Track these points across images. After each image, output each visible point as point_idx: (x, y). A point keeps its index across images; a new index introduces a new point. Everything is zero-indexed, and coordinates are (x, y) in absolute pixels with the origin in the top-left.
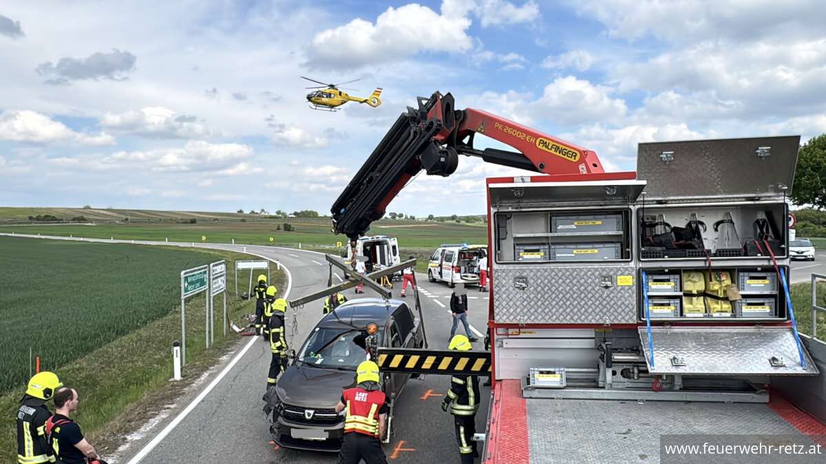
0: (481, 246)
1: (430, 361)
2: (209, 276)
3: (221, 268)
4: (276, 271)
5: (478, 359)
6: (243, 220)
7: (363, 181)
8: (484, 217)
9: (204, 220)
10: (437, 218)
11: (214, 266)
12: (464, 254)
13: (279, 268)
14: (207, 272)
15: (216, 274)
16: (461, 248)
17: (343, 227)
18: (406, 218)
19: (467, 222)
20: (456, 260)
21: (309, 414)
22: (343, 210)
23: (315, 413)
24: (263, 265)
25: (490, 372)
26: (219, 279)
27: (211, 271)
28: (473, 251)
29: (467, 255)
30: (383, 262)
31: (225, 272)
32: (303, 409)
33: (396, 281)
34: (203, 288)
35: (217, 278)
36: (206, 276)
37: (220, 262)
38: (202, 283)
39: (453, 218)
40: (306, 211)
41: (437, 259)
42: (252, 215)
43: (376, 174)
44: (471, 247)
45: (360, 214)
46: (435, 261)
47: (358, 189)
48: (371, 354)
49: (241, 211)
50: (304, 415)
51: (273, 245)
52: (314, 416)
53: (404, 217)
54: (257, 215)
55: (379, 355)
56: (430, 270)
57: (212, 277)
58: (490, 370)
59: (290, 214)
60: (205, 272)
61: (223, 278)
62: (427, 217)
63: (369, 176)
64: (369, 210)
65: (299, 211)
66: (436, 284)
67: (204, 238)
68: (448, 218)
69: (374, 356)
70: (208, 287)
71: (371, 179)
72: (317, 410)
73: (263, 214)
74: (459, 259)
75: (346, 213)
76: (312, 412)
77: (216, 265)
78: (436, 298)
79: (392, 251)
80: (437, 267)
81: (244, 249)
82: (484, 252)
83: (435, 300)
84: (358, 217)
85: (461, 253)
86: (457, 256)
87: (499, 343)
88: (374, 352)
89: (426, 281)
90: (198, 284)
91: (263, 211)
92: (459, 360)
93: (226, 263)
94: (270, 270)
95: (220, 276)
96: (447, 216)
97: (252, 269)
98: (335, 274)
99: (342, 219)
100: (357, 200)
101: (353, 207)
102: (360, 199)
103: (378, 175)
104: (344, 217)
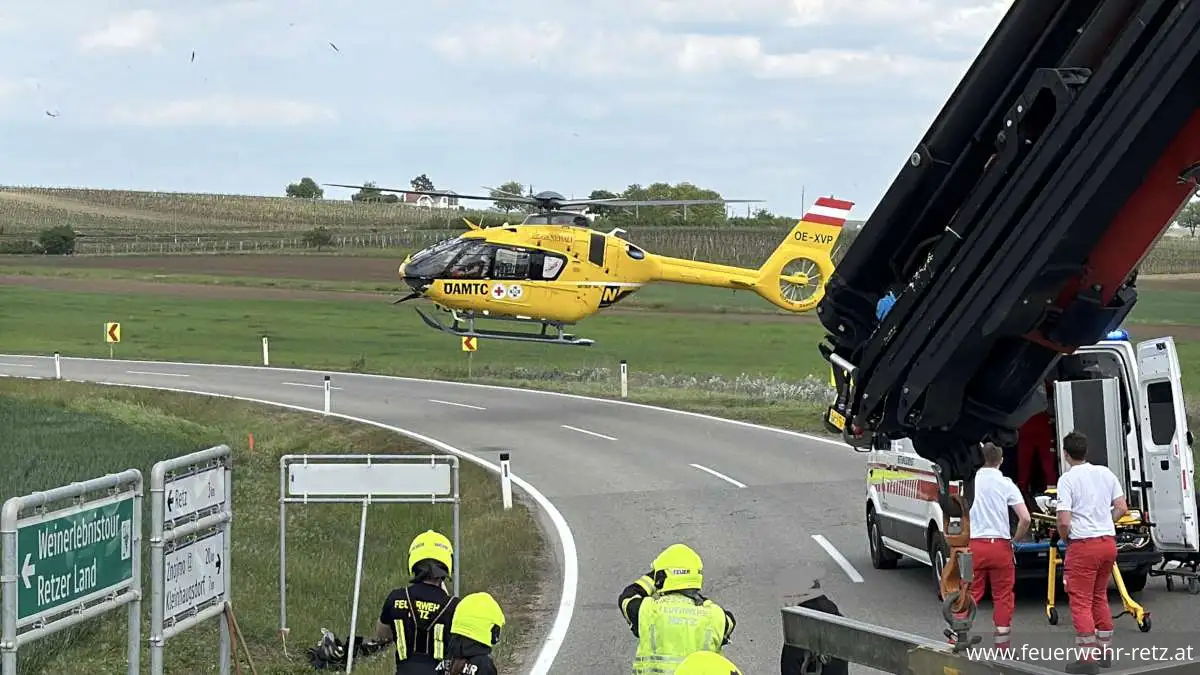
2: (147, 530)
3: (207, 490)
4: (493, 518)
6: (320, 239)
7: (998, 124)
9: (114, 235)
11: (169, 476)
13: (508, 502)
14: (137, 506)
15: (180, 521)
17: (895, 393)
22: (886, 303)
24: (429, 481)
26: (197, 550)
27: (157, 499)
31: (227, 512)
34: (112, 597)
35: (184, 541)
36: (133, 528)
37: (198, 455)
38: (112, 569)
42: (370, 210)
43: (1067, 77)
45: (987, 312)
47: (971, 172)
49: (306, 190)
51: (479, 375)
54: (391, 213)
57: (159, 537)
60: (125, 509)
61: (218, 544)
63: (1032, 92)
64: (1041, 282)
67: (113, 331)
70: (137, 592)
71: (1046, 101)
73: (424, 201)
75: (903, 315)
77: (183, 471)
81: (325, 394)
84: (977, 328)
90: (89, 574)
91: (423, 185)
93: (235, 464)
94: (465, 512)
95: (203, 533)
97: (365, 504)
98: (819, 538)
99: (885, 349)
100: (965, 235)
101: (943, 277)
102: (981, 225)
103: (1083, 80)
104: (895, 337)
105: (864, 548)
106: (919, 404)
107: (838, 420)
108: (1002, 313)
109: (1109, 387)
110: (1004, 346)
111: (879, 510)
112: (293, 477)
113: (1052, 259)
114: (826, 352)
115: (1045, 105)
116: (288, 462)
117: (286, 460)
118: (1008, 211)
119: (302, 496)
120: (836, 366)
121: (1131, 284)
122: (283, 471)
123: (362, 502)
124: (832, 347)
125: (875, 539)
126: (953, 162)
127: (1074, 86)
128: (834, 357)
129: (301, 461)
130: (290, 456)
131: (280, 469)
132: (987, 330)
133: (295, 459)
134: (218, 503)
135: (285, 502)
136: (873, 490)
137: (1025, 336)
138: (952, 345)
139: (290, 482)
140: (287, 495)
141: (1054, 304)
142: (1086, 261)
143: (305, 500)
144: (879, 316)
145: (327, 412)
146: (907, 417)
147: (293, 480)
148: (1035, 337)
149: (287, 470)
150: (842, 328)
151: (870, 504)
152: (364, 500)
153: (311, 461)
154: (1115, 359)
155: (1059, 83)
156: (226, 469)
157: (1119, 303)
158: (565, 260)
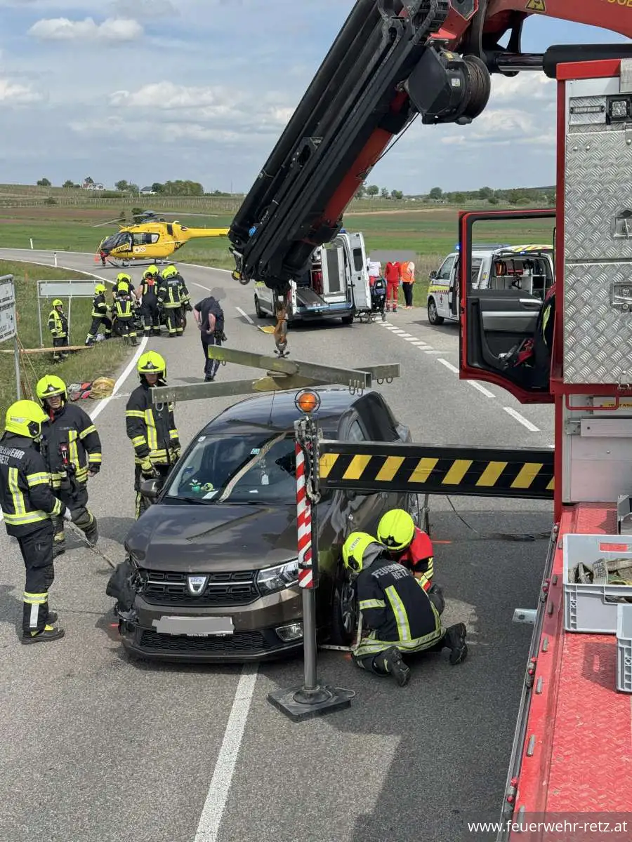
0: (540, 247)
1: (425, 468)
5: (527, 465)
6: (50, 201)
7: (290, 160)
8: (547, 190)
10: (449, 195)
12: (503, 264)
16: (497, 252)
17: (257, 264)
18: (384, 195)
19: (513, 202)
20: (487, 277)
21: (196, 584)
22: (253, 231)
23: (209, 581)
25: (552, 491)
28: (524, 259)
29: (510, 266)
30: (334, 286)
31: (14, 300)
32: (183, 576)
33: (361, 322)
39: (484, 194)
40: (178, 182)
41: (446, 276)
43: (314, 141)
44: (520, 248)
46: (441, 281)
47: (281, 180)
48: (305, 453)
49: (45, 182)
50: (187, 587)
52: (207, 587)
53: (380, 194)
54: (77, 190)
55: (321, 455)
56: (431, 298)
58: (551, 486)
59: (146, 189)
61: (10, 311)
62: (428, 193)
63: (301, 147)
64: (308, 219)
65: (163, 183)
66: (443, 328)
68: (473, 195)
69: (312, 457)
71: (307, 150)
72: (213, 576)
73: (90, 187)
74: (492, 275)
76: (202, 581)
78: (443, 357)
79: (352, 260)
80: (446, 292)
81: (55, 259)
82: (546, 261)
83: (442, 360)
85: (497, 263)
86: (487, 270)
87: (574, 427)
88: (311, 449)
89: (422, 323)
91: (89, 181)
92: (486, 465)
95: (4, 307)
96: (471, 190)
98: (238, 308)
99: (253, 248)
100: (279, 203)
101: (273, 219)
102: (285, 199)
103: (320, 142)
104: (256, 243)
105: (254, 311)
106: (266, 267)
107: (237, 275)
108: (294, 231)
109: (340, 250)
110: (295, 244)
111: (259, 297)
113: (311, 211)
114: (231, 250)
115: (306, 153)
117: (39, 282)
118: (294, 194)
120: (235, 255)
121: (341, 219)
124: (233, 248)
125: (258, 307)
126: (275, 176)
127: (317, 144)
128: (235, 252)
129: (44, 283)
131: (37, 286)
132: (289, 238)
133: (42, 282)
134: (10, 296)
135: (40, 298)
136: (256, 290)
137: (303, 240)
138: (277, 244)
140: (40, 295)
141: (313, 227)
142: (323, 211)
143: (47, 297)
144: (250, 235)
145: (56, 266)
146: (262, 273)
147: (42, 289)
148: (306, 240)
150: (237, 241)
151: (256, 295)
152: (70, 297)
153: (48, 283)
154: (341, 241)
155: (311, 143)
156: (12, 284)
157: (337, 226)
158: (159, 235)
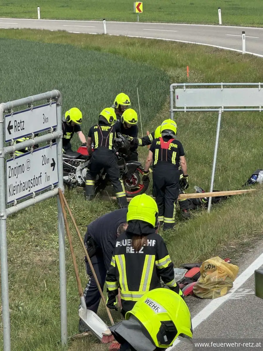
97: (220, 113)
112: (177, 97)
116: (175, 88)
117: (173, 86)
119: (183, 108)
122: (172, 93)
123: (218, 111)
129: (181, 87)
130: (176, 84)
131: (170, 92)
133: (178, 86)
134: (51, 126)
135: (174, 112)
139: (176, 100)
140: (175, 107)
143: (185, 110)
147: (178, 98)
149: (174, 92)
152: (220, 110)
153: (187, 87)
156: (58, 105)
